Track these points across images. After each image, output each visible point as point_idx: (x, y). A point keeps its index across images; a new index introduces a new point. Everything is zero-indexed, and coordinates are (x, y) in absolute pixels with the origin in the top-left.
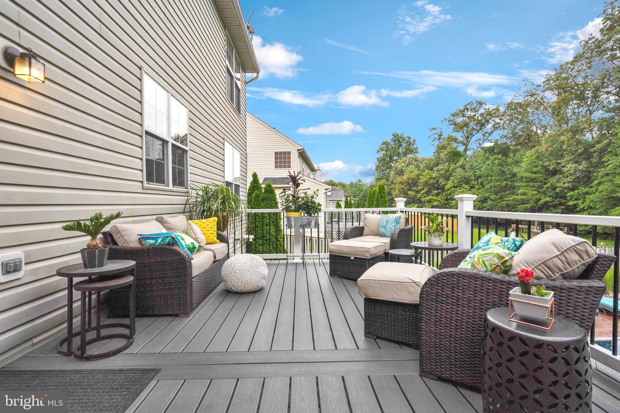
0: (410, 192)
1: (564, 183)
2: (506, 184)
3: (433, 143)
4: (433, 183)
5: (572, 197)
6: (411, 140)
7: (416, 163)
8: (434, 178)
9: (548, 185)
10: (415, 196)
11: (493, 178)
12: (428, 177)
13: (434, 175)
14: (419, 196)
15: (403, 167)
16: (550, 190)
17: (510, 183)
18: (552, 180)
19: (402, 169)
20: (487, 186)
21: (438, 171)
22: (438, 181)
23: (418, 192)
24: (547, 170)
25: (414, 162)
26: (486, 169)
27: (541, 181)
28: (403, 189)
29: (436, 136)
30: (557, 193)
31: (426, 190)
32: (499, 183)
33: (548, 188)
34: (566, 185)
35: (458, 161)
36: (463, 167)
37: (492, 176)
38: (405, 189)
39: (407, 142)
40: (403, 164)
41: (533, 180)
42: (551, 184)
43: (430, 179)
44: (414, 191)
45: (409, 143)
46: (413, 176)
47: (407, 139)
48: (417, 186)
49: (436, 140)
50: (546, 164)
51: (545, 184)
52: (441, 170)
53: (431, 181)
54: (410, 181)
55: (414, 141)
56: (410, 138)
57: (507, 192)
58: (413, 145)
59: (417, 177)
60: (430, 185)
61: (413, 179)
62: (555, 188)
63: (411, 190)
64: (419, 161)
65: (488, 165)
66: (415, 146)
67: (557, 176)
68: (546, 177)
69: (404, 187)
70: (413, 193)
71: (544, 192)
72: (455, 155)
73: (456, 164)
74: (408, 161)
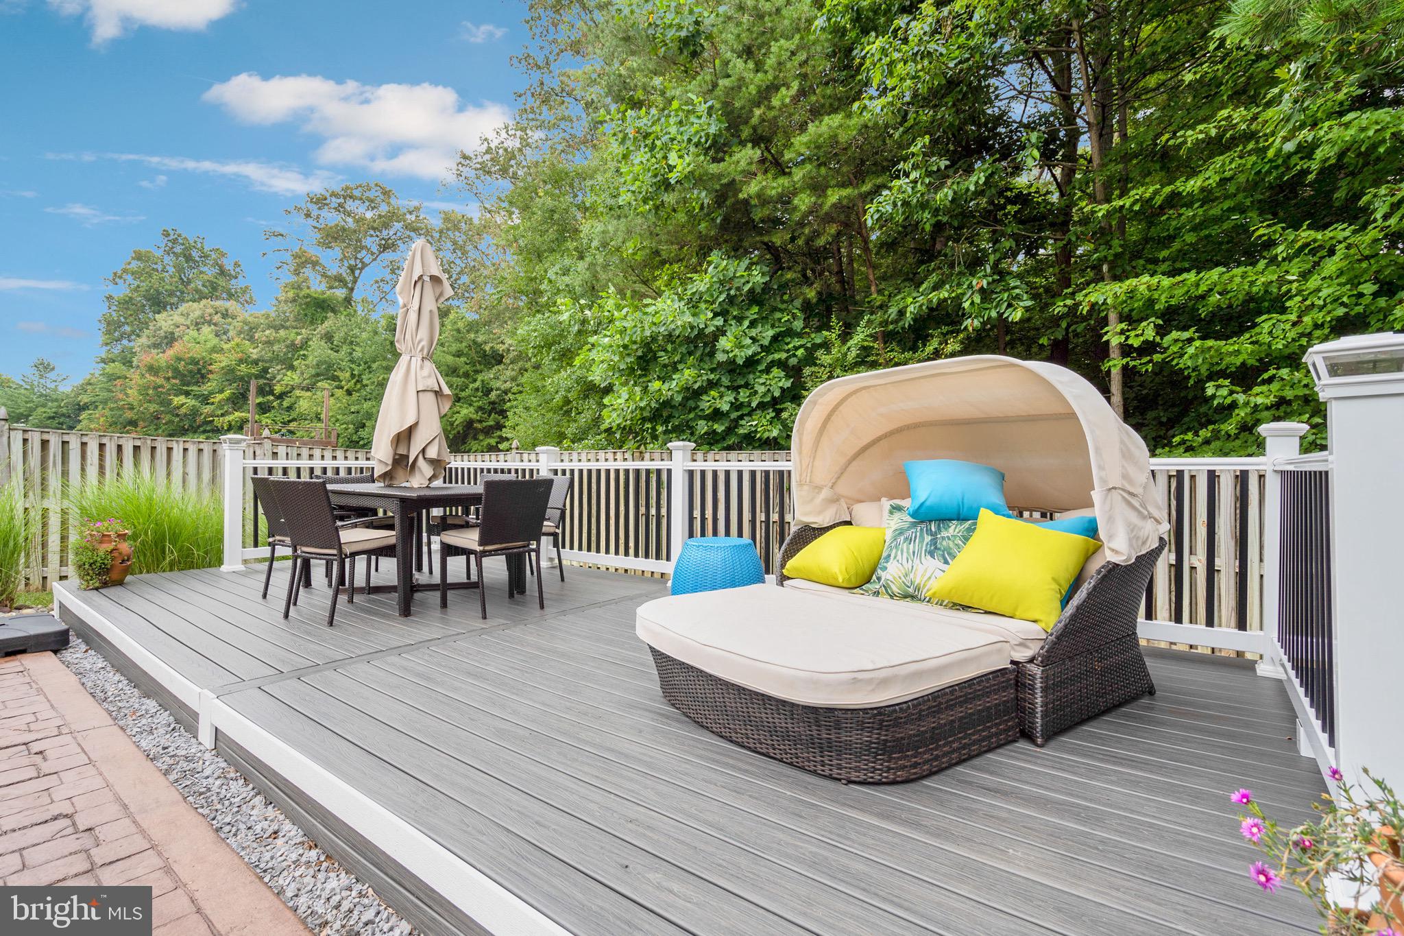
0: (178, 400)
8: (256, 362)
9: (478, 384)
10: (195, 412)
12: (236, 356)
13: (254, 353)
14: (207, 409)
15: (178, 327)
16: (480, 394)
19: (172, 333)
21: (269, 343)
22: (265, 370)
23: (205, 400)
25: (217, 318)
27: (466, 375)
28: (155, 388)
30: (493, 403)
31: (227, 393)
33: (477, 389)
36: (328, 337)
38: (162, 386)
42: (483, 381)
43: (241, 361)
44: (196, 397)
46: (197, 352)
48: (204, 382)
53: (245, 368)
54: (181, 366)
55: (237, 265)
59: (209, 355)
60: (241, 379)
61: (194, 362)
62: (488, 391)
63: (187, 394)
69: (160, 381)
70: (191, 402)
72: (316, 309)
74: (198, 313)
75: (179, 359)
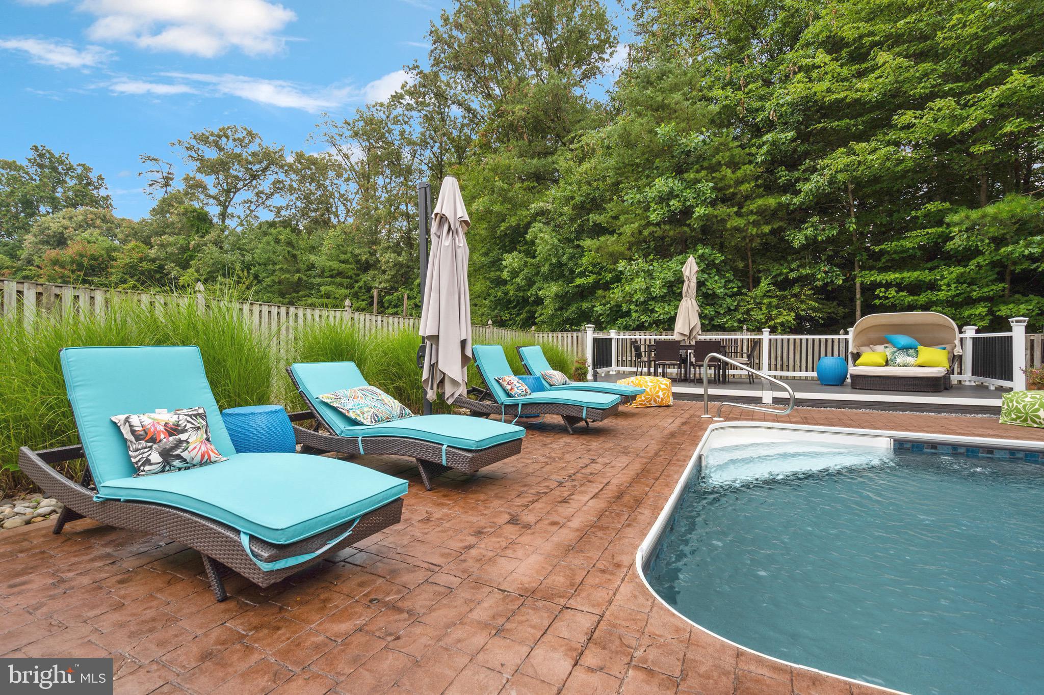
1: (380, 283)
2: (300, 279)
3: (149, 190)
4: (149, 271)
5: (390, 302)
6: (93, 176)
7: (105, 226)
8: (153, 261)
11: (278, 267)
12: (136, 256)
13: (153, 253)
15: (66, 229)
17: (305, 278)
18: (366, 278)
19: (62, 233)
20: (268, 281)
21: (162, 246)
22: (161, 267)
24: (358, 262)
25: (98, 222)
26: (265, 251)
27: (351, 278)
29: (158, 177)
32: (288, 276)
34: (383, 285)
35: (207, 232)
36: (218, 243)
37: (275, 264)
39: (80, 178)
40: (66, 222)
41: (340, 274)
43: (141, 260)
45: (85, 181)
46: (94, 250)
47: (79, 170)
48: (108, 275)
49: (157, 187)
50: (357, 251)
51: (357, 282)
52: (170, 244)
53: (145, 265)
54: (85, 261)
55: (100, 178)
56: (87, 169)
57: (301, 293)
58: (96, 188)
59: (107, 253)
60: (142, 273)
61: (94, 258)
64: (113, 223)
65: (268, 243)
66: (103, 192)
67: (371, 272)
68: (358, 272)
69: (66, 272)
71: (356, 293)
72: (200, 221)
73: (203, 237)
74: (81, 218)
75: (82, 256)
